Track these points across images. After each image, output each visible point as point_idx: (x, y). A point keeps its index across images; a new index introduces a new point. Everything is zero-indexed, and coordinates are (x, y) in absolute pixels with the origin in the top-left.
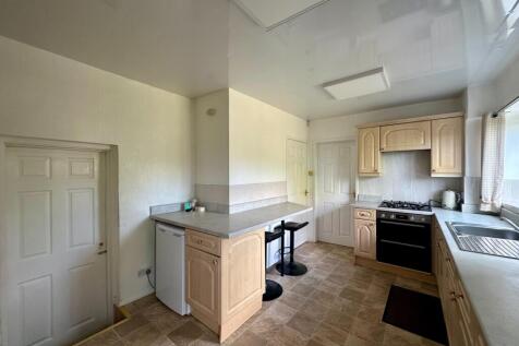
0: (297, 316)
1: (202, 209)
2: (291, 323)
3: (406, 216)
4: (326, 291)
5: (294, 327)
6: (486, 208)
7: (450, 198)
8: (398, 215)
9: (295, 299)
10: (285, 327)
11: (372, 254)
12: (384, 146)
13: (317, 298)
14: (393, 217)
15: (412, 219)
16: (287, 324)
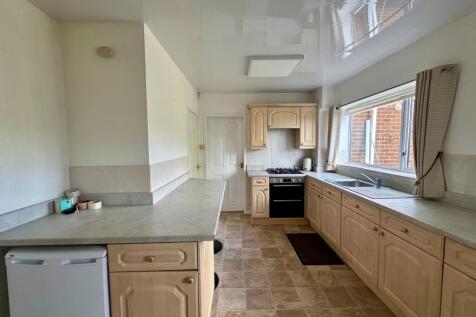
0: (250, 295)
1: (98, 205)
2: (250, 306)
3: (289, 180)
4: (251, 258)
5: (255, 307)
6: (330, 168)
7: (308, 163)
8: (285, 180)
9: (235, 277)
10: (248, 311)
11: (267, 214)
12: (270, 124)
13: (249, 267)
14: (281, 181)
15: (294, 181)
16: (248, 308)
